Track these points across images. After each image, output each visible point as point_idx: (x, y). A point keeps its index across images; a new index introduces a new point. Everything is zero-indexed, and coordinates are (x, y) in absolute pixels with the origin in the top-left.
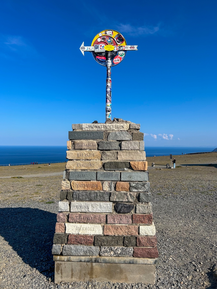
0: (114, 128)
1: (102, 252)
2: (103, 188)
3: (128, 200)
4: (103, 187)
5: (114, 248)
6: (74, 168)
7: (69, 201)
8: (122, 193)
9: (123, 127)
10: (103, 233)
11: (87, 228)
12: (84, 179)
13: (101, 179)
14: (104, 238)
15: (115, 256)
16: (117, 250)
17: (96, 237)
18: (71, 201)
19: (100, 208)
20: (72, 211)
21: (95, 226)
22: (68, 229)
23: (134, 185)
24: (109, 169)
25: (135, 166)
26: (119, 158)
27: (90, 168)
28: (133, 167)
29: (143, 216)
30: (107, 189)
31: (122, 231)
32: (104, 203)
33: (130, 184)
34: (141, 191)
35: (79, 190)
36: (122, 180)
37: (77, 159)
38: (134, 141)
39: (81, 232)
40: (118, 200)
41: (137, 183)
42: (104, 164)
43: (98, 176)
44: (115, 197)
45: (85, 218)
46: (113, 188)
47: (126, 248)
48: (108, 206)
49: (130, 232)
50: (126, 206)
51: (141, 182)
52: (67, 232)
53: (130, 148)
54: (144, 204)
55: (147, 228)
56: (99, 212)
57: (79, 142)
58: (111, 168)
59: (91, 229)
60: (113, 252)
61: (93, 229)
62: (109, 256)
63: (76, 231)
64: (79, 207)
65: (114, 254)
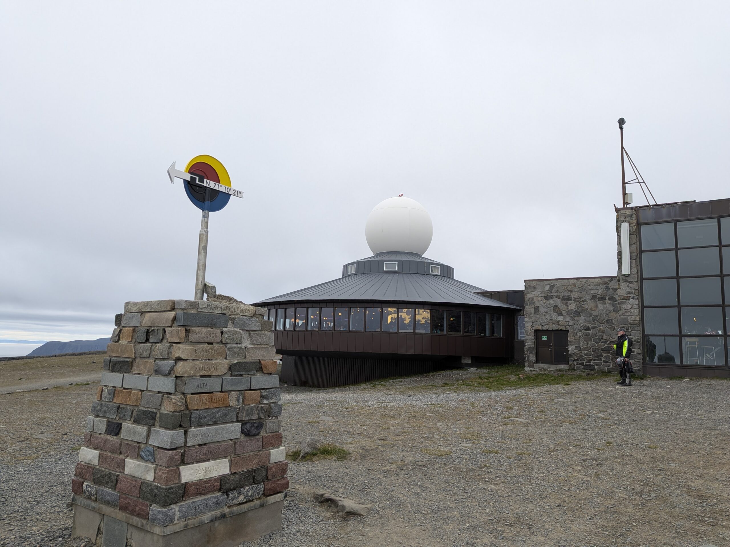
0: (239, 312)
2: (229, 402)
3: (259, 417)
4: (229, 400)
5: (244, 489)
6: (191, 373)
7: (184, 429)
8: (252, 407)
9: (249, 311)
10: (230, 470)
12: (206, 391)
13: (228, 389)
14: (232, 477)
15: (245, 500)
16: (247, 491)
17: (222, 479)
18: (186, 429)
19: (226, 433)
20: (189, 444)
21: (220, 463)
22: (185, 476)
23: (265, 394)
24: (237, 373)
25: (266, 368)
26: (247, 356)
27: (212, 372)
28: (264, 368)
29: (273, 436)
30: (234, 404)
31: (252, 462)
32: (232, 424)
33: (261, 392)
34: (272, 401)
35: (199, 408)
36: (252, 388)
37: (195, 359)
38: (263, 332)
39: (204, 476)
40: (247, 418)
41: (269, 391)
42: (231, 366)
43: (224, 384)
44: (244, 415)
45: (207, 453)
46: (241, 402)
47: (257, 485)
48: (237, 428)
49: (260, 462)
50: (256, 425)
51: (272, 388)
52: (184, 480)
53: (260, 342)
54: (275, 419)
55: (278, 451)
56: (225, 439)
57: (197, 331)
58: (239, 372)
59: (215, 468)
60: (243, 496)
61: (218, 467)
62: (238, 503)
63: (197, 476)
64: (200, 436)
65: (244, 498)
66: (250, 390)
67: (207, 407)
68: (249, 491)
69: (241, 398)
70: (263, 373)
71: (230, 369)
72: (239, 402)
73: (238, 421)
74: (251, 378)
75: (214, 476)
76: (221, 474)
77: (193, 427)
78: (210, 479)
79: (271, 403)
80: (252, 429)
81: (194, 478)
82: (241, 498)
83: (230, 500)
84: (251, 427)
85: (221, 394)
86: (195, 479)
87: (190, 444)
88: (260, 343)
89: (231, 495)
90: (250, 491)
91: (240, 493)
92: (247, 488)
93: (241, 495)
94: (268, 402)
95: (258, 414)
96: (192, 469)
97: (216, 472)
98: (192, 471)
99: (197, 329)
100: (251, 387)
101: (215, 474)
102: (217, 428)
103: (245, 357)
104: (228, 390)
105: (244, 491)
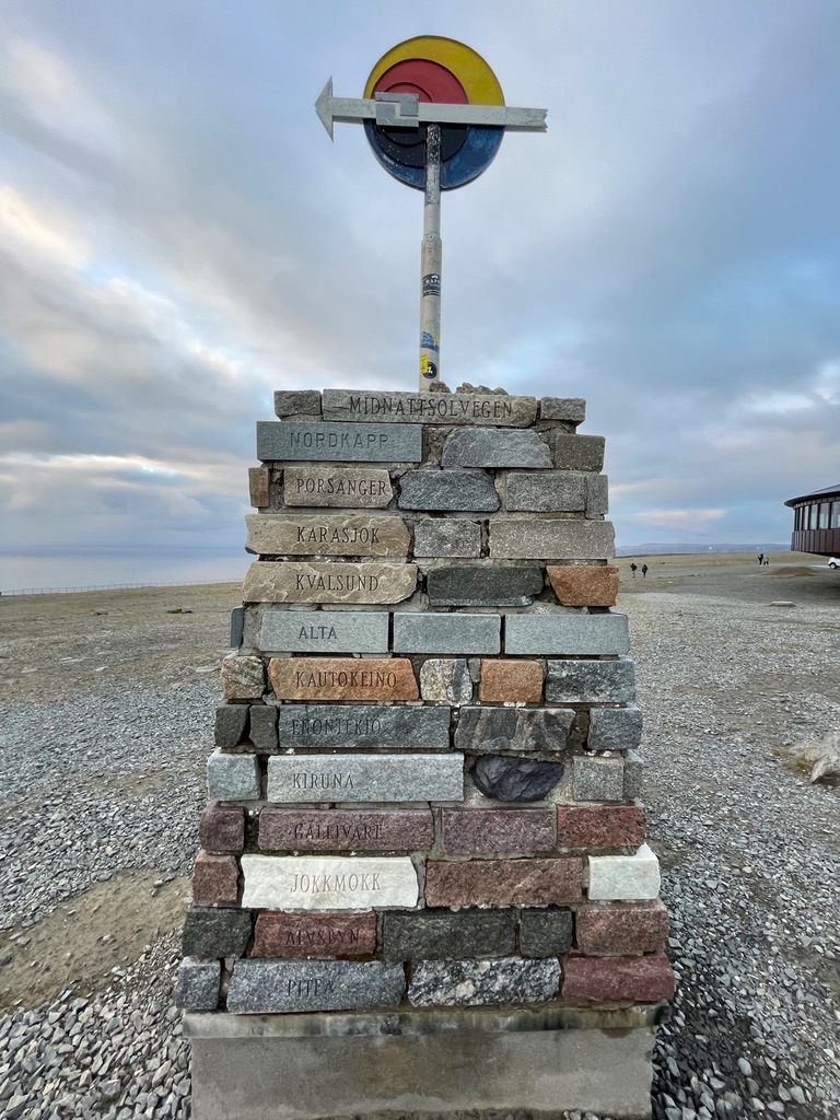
0: (468, 415)
2: (419, 688)
3: (540, 744)
4: (419, 684)
5: (477, 967)
6: (280, 595)
7: (259, 753)
8: (511, 710)
9: (509, 412)
10: (421, 896)
12: (332, 648)
15: (478, 1001)
16: (489, 973)
18: (267, 752)
19: (406, 781)
21: (381, 868)
22: (254, 887)
23: (564, 674)
24: (450, 602)
25: (569, 590)
26: (493, 552)
27: (356, 596)
28: (559, 591)
29: (603, 814)
30: (437, 695)
31: (512, 885)
32: (427, 757)
33: (548, 669)
34: (596, 699)
35: (308, 697)
36: (509, 651)
37: (297, 556)
38: (563, 473)
39: (319, 901)
40: (488, 745)
41: (581, 665)
42: (425, 578)
43: (396, 632)
44: (478, 731)
45: (334, 832)
46: (467, 690)
47: (528, 963)
48: (446, 772)
49: (547, 889)
50: (526, 769)
51: (596, 657)
53: (544, 504)
54: (610, 758)
55: (623, 866)
56: (404, 798)
57: (306, 473)
58: (457, 597)
59: (363, 881)
60: (471, 987)
61: (375, 880)
62: (452, 1003)
63: (293, 894)
64: (309, 781)
65: (475, 996)
66: (503, 655)
67: (338, 697)
69: (465, 677)
70: (558, 602)
71: (422, 585)
72: (457, 693)
73: (452, 748)
74: (503, 619)
75: (353, 906)
76: (384, 902)
77: (291, 751)
78: (341, 915)
79: (593, 705)
80: (511, 780)
81: (286, 898)
82: (465, 990)
83: (418, 988)
84: (507, 774)
85: (387, 660)
86: (286, 905)
87: (276, 798)
88: (544, 509)
90: (501, 977)
91: (459, 976)
92: (487, 964)
93: (463, 980)
94: (578, 701)
95: (537, 737)
96: (281, 871)
97: (366, 896)
98: (280, 878)
99: (306, 470)
100: (507, 647)
101: (360, 901)
102: (370, 764)
103: (486, 552)
104: (417, 650)
105: (475, 972)
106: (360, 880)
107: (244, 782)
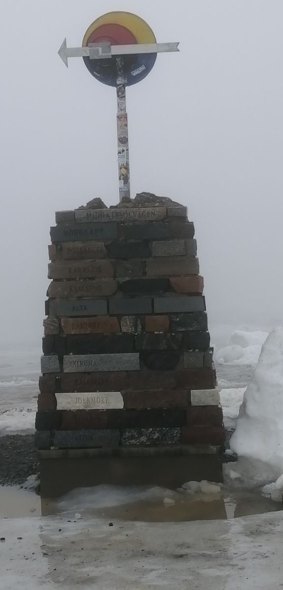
0: (137, 217)
1: (125, 439)
2: (121, 328)
3: (169, 347)
4: (120, 326)
5: (147, 430)
6: (64, 294)
7: (60, 355)
8: (157, 335)
9: (154, 214)
10: (125, 405)
11: (96, 399)
12: (86, 314)
13: (117, 311)
16: (152, 433)
17: (113, 413)
18: (62, 354)
19: (117, 363)
20: (66, 371)
21: (108, 396)
22: (61, 403)
23: (178, 320)
24: (131, 293)
25: (179, 287)
26: (148, 273)
27: (94, 293)
28: (175, 287)
29: (196, 373)
30: (128, 330)
31: (160, 401)
32: (125, 354)
33: (170, 318)
34: (192, 329)
35: (77, 333)
36: (155, 312)
37: (69, 279)
38: (174, 240)
39: (86, 407)
40: (149, 348)
42: (121, 284)
43: (110, 306)
44: (145, 343)
45: (90, 383)
46: (140, 328)
47: (168, 429)
48: (133, 359)
49: (174, 402)
50: (165, 357)
51: (191, 313)
52: (59, 407)
53: (168, 253)
54: (198, 352)
55: (204, 392)
56: (117, 370)
57: (71, 246)
58: (134, 292)
59: (102, 400)
60: (146, 438)
61: (107, 400)
62: (138, 443)
63: (76, 405)
64: (79, 363)
65: (147, 441)
66: (153, 314)
67: (89, 332)
68: (155, 433)
69: (139, 323)
70: (176, 292)
71: (120, 288)
72: (136, 329)
73: (134, 351)
74: (153, 299)
75: (99, 408)
76: (111, 408)
77: (71, 354)
78: (96, 411)
80: (159, 361)
81: (73, 406)
82: (143, 439)
84: (156, 359)
85: (107, 317)
86: (73, 408)
88: (168, 255)
89: (127, 433)
90: (157, 434)
91: (141, 434)
92: (151, 429)
93: (143, 436)
94: (184, 330)
95: (168, 344)
96: (71, 397)
97: (103, 405)
98: (71, 399)
101: (102, 407)
102: (103, 356)
103: (145, 273)
104: (119, 313)
105: (147, 432)
106: (101, 400)
107: (54, 365)
